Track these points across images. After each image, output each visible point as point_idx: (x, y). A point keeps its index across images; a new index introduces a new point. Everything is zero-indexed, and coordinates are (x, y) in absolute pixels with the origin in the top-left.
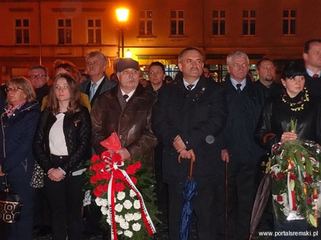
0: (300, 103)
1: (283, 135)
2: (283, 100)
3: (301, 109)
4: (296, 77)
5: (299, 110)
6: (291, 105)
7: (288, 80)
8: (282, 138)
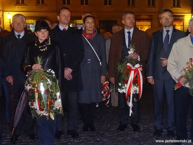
0: (44, 46)
1: (33, 66)
2: (35, 44)
3: (45, 49)
4: (42, 30)
5: (44, 50)
6: (40, 47)
7: (38, 32)
8: (33, 68)
